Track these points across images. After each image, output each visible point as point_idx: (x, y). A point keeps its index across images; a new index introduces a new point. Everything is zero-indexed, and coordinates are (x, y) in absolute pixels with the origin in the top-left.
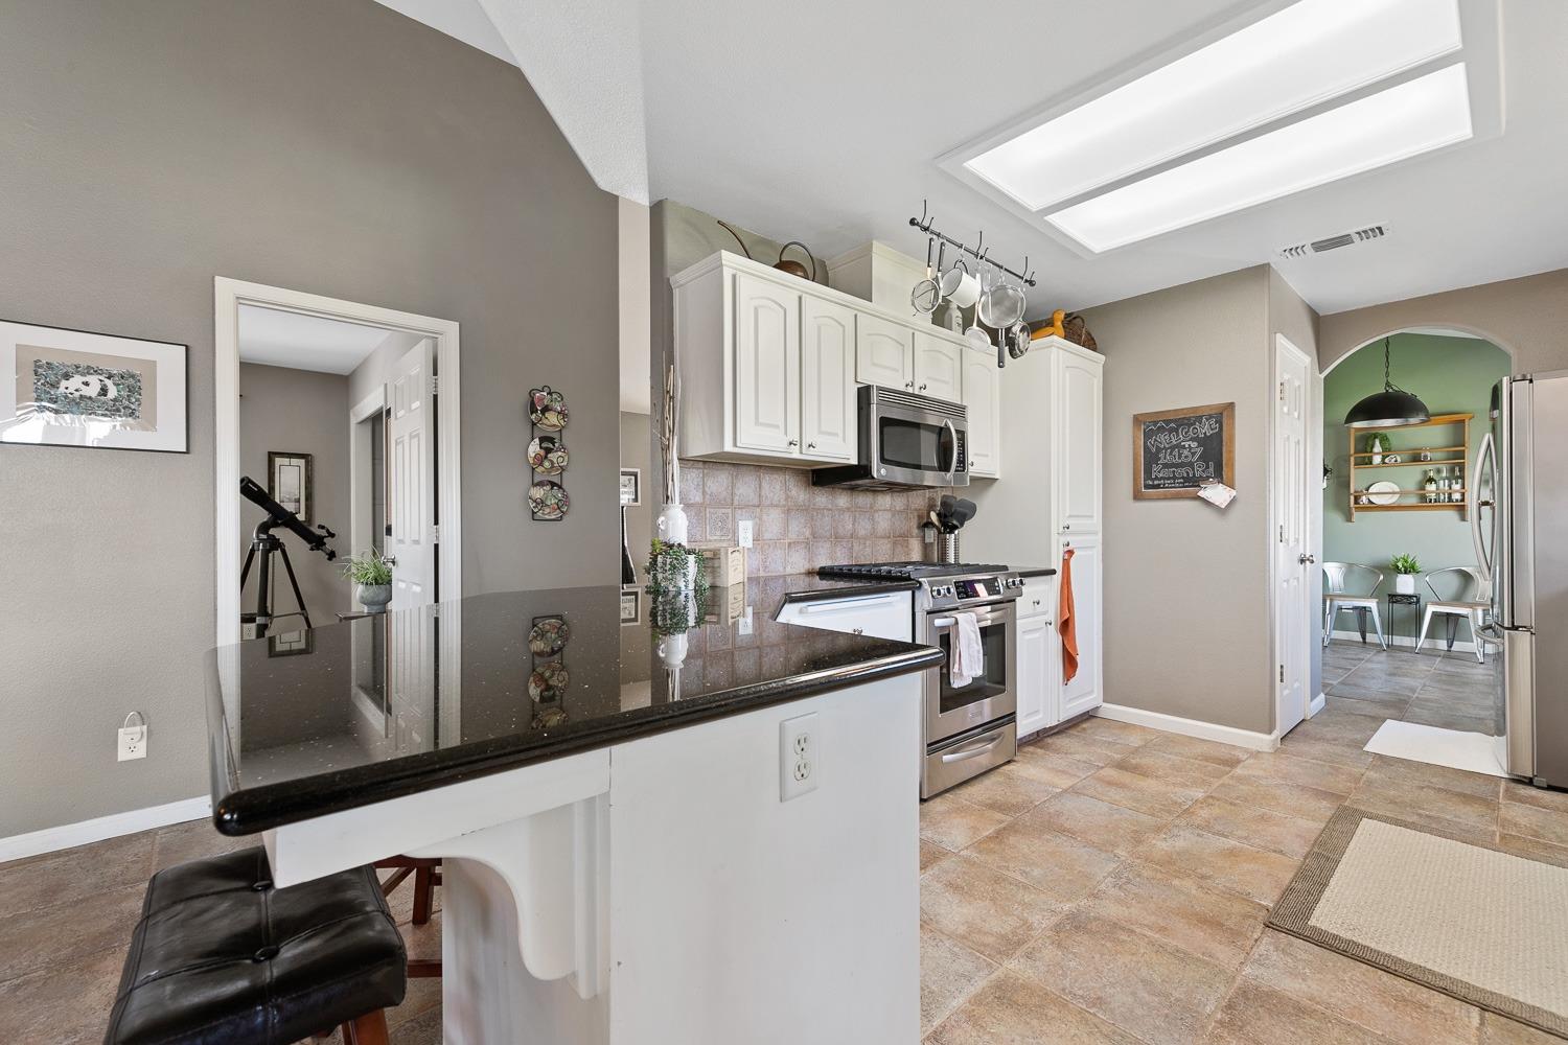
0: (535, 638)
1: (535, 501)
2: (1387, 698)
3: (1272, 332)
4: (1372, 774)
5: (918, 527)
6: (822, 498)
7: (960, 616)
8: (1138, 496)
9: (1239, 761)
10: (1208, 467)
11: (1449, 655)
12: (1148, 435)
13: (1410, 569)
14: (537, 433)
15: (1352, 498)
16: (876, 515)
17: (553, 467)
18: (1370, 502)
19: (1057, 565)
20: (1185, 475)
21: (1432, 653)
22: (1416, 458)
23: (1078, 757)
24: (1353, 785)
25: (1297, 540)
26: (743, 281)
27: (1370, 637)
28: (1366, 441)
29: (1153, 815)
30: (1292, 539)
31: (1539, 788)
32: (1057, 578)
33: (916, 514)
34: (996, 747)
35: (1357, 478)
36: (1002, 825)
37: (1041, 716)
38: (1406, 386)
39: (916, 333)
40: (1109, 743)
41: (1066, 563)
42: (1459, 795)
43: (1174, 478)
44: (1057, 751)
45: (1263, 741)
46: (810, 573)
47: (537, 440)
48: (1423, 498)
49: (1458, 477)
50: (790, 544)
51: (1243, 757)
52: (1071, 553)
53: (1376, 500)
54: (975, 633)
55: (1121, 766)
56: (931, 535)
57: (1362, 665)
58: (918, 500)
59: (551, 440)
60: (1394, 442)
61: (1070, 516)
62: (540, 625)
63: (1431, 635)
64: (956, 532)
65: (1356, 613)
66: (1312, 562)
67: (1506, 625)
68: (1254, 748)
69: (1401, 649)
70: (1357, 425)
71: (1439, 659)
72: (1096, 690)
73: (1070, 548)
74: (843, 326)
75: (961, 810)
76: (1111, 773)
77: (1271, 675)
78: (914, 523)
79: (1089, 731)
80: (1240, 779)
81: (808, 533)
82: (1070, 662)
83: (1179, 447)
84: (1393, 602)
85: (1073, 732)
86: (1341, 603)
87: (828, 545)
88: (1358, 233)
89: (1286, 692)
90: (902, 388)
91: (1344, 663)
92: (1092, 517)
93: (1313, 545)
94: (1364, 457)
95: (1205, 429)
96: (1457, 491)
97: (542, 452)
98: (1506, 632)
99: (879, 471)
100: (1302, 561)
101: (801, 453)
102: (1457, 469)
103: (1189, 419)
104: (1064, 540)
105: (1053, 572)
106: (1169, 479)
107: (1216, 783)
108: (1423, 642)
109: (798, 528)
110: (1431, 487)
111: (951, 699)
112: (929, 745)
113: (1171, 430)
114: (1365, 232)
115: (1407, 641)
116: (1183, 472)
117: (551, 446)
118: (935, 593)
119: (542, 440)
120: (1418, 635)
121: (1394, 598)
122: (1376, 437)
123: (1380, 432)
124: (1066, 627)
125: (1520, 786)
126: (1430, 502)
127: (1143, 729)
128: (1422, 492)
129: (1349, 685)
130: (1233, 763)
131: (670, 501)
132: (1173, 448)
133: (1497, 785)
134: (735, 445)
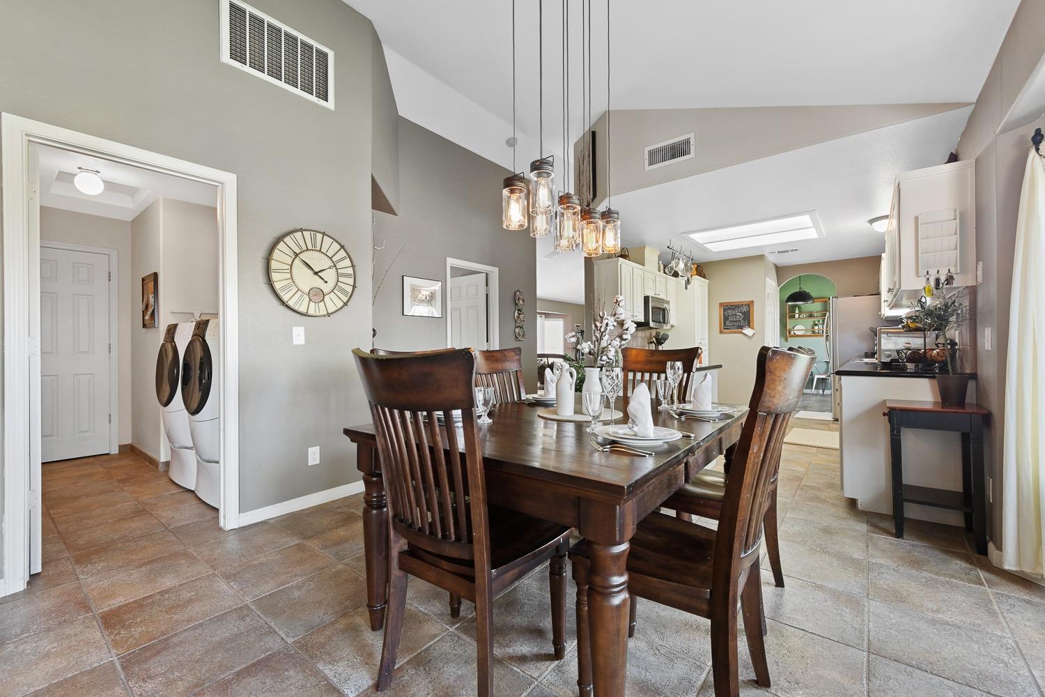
1: (517, 334)
3: (765, 275)
5: (648, 344)
8: (721, 332)
10: (745, 322)
12: (724, 310)
14: (517, 308)
15: (788, 332)
17: (521, 321)
20: (738, 325)
22: (811, 316)
28: (792, 310)
33: (647, 339)
35: (790, 323)
38: (806, 289)
39: (659, 277)
43: (734, 326)
47: (517, 311)
48: (814, 332)
53: (796, 332)
58: (648, 334)
59: (520, 310)
60: (803, 310)
61: (701, 339)
64: (663, 345)
70: (790, 304)
78: (647, 342)
83: (736, 315)
90: (654, 295)
92: (705, 339)
94: (792, 316)
95: (744, 309)
101: (635, 319)
103: (738, 305)
106: (732, 326)
108: (814, 390)
110: (816, 328)
113: (733, 309)
115: (808, 391)
116: (737, 323)
117: (520, 313)
120: (812, 388)
122: (796, 309)
123: (797, 306)
126: (816, 334)
128: (813, 330)
132: (733, 315)
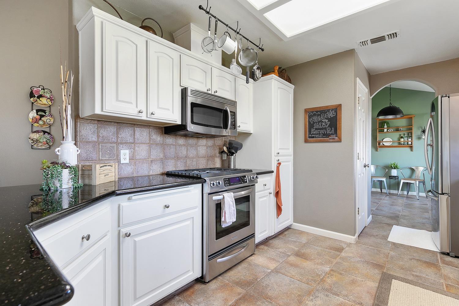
0: (32, 206)
1: (32, 140)
2: (391, 215)
3: (356, 77)
4: (392, 253)
5: (219, 153)
6: (170, 140)
7: (226, 194)
8: (306, 141)
9: (343, 249)
10: (332, 130)
11: (408, 197)
12: (310, 117)
13: (396, 167)
14: (35, 107)
15: (378, 143)
16: (199, 148)
17: (44, 124)
18: (383, 145)
19: (274, 169)
20: (323, 133)
21: (402, 196)
22: (397, 130)
23: (281, 250)
24: (386, 260)
25: (363, 159)
26: (107, 26)
27: (383, 191)
28: (382, 124)
29: (308, 284)
30: (362, 158)
31: (452, 257)
32: (274, 174)
33: (218, 147)
34: (245, 250)
35: (379, 136)
36: (240, 296)
37: (267, 232)
38: (396, 105)
39: (213, 68)
40: (295, 241)
41: (278, 168)
42: (426, 262)
43: (319, 134)
44: (272, 247)
45: (351, 239)
46: (163, 174)
47: (35, 111)
48: (400, 143)
49: (410, 137)
50: (152, 161)
51: (344, 246)
52: (280, 164)
53: (385, 144)
54: (233, 202)
55: (298, 254)
56: (225, 157)
57: (382, 201)
58: (219, 142)
59: (44, 111)
60: (391, 125)
61: (280, 149)
62: (35, 199)
63: (402, 190)
64: (234, 155)
65: (378, 182)
66: (368, 167)
67: (440, 193)
68: (348, 241)
69: (393, 194)
70: (381, 117)
71: (405, 198)
72: (290, 218)
73: (279, 162)
74: (173, 59)
75: (224, 287)
76: (292, 259)
77: (355, 211)
78: (217, 151)
79: (287, 236)
80: (343, 259)
81: (162, 156)
82: (279, 209)
83: (321, 121)
84: (390, 179)
85: (281, 236)
86: (374, 179)
87: (173, 161)
88: (388, 35)
89: (360, 217)
90: (205, 91)
91: (376, 201)
92: (289, 149)
93: (368, 161)
94: (382, 129)
95: (331, 115)
96: (410, 141)
97: (38, 117)
98: (440, 195)
99: (191, 128)
100: (365, 166)
101: (147, 117)
102: (410, 134)
103: (325, 110)
104: (277, 158)
105: (273, 172)
106: (317, 134)
107: (335, 261)
108: (400, 192)
109: (156, 153)
110: (402, 140)
111: (221, 233)
112: (209, 256)
113: (318, 115)
114: (390, 35)
115: (395, 192)
116: (322, 132)
117: (44, 114)
118: (212, 185)
119: (38, 111)
120: (398, 190)
121: (391, 177)
122: (385, 123)
123: (387, 121)
124: (277, 194)
125: (445, 256)
126: (402, 145)
127: (307, 233)
128: (399, 141)
129: (379, 210)
130: (340, 250)
131: (65, 139)
132: (319, 122)
133: (437, 256)
134: (102, 110)
